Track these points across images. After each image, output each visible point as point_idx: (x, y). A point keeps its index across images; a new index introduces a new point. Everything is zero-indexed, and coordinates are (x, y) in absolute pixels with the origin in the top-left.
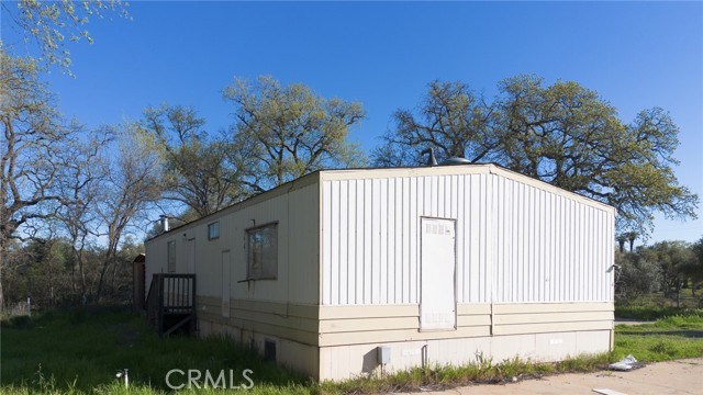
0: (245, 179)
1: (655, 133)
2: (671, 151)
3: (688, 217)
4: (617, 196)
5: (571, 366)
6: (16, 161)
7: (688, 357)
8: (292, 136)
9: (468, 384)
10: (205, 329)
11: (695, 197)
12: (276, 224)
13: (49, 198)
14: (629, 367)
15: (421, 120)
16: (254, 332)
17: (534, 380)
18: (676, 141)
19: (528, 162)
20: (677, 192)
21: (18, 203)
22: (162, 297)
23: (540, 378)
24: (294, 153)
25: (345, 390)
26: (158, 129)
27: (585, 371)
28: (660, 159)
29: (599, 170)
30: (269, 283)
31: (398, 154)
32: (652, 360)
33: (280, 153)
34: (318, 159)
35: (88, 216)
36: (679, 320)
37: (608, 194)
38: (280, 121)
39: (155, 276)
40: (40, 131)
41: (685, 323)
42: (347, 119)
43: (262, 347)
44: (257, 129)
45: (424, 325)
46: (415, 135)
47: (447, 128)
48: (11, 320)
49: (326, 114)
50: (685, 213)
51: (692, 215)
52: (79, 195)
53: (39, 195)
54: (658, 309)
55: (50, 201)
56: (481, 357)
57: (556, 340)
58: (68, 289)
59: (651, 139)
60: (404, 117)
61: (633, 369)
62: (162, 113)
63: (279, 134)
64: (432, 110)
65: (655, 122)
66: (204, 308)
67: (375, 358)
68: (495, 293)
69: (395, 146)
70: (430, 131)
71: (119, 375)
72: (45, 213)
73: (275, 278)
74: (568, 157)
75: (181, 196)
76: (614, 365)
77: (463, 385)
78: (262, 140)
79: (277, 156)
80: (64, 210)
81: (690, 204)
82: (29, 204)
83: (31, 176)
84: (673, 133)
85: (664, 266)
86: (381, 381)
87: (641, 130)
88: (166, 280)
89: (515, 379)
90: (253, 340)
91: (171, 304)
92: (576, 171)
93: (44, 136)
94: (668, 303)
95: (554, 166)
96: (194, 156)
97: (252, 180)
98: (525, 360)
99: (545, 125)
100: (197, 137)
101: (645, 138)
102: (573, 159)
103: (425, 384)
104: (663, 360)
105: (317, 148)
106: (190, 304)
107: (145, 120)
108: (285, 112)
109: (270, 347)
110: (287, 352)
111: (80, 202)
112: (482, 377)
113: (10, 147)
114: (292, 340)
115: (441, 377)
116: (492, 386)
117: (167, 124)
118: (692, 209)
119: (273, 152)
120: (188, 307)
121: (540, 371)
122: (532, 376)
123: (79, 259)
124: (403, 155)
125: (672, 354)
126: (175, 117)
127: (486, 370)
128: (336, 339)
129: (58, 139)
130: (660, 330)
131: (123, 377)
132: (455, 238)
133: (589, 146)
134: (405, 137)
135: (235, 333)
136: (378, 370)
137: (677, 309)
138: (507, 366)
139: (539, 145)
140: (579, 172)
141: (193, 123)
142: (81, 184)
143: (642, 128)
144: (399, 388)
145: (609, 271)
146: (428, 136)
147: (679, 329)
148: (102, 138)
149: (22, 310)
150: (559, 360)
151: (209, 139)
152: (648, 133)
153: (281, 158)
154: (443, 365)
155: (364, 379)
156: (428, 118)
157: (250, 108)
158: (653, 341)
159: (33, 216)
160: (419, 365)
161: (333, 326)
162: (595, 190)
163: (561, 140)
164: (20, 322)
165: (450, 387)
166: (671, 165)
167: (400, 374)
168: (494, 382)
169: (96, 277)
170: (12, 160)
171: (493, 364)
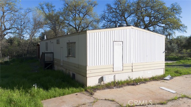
0: (66, 22)
1: (175, 9)
2: (180, 14)
3: (184, 32)
4: (166, 27)
5: (154, 79)
6: (5, 18)
7: (185, 75)
8: (78, 10)
9: (126, 86)
10: (56, 68)
11: (186, 27)
12: (75, 43)
13: (14, 28)
14: (169, 79)
15: (113, 6)
16: (69, 70)
17: (144, 84)
18: (181, 12)
19: (142, 18)
20: (181, 25)
21: (5, 29)
22: (44, 59)
23: (145, 83)
24: (79, 15)
25: (94, 89)
26: (42, 8)
27: (157, 80)
28: (177, 16)
29: (161, 20)
30: (73, 58)
31: (107, 16)
32: (175, 76)
33: (75, 15)
34: (85, 16)
35: (24, 33)
36: (182, 61)
37: (163, 27)
38: (75, 6)
39: (43, 53)
40: (11, 10)
41: (184, 62)
42: (93, 5)
43: (71, 75)
44: (69, 8)
45: (115, 70)
46: (112, 11)
47: (120, 8)
48: (4, 62)
49: (87, 4)
50: (184, 31)
51: (186, 32)
52: (22, 27)
53: (11, 27)
54: (177, 57)
55: (14, 29)
56: (129, 78)
57: (149, 72)
58: (18, 52)
59: (174, 11)
60: (108, 6)
61: (170, 79)
62: (44, 4)
63: (75, 10)
64: (116, 4)
65: (175, 6)
66: (56, 62)
67: (101, 79)
68: (133, 60)
69: (106, 14)
70: (116, 9)
71: (34, 85)
72: (13, 32)
73: (75, 57)
74: (153, 16)
75: (49, 26)
76: (165, 78)
77: (125, 86)
78: (70, 11)
79: (74, 16)
80: (18, 31)
81: (185, 29)
82: (8, 29)
83: (9, 21)
84: (180, 9)
85: (178, 45)
86: (103, 86)
87: (172, 9)
88: (46, 54)
89: (139, 84)
90: (69, 73)
91: (47, 61)
92: (154, 20)
93: (12, 11)
94: (180, 55)
95: (149, 19)
96: (52, 16)
97: (68, 22)
98: (141, 77)
99: (146, 8)
100: (53, 10)
101: (173, 11)
102: (154, 17)
103: (115, 86)
104: (178, 76)
105: (85, 14)
106: (52, 60)
107: (39, 6)
108: (77, 4)
109: (74, 75)
110: (78, 77)
111: (22, 29)
112: (130, 83)
113: (3, 14)
114: (80, 74)
115: (119, 84)
116: (132, 86)
117: (45, 7)
118: (185, 30)
119: (73, 15)
120: (52, 61)
121: (145, 81)
122: (143, 83)
123: (22, 44)
124: (108, 16)
125: (180, 74)
126: (47, 5)
127: (131, 81)
128: (91, 75)
129: (16, 12)
130: (177, 64)
131: (35, 86)
132: (123, 46)
133: (158, 13)
134: (109, 11)
135: (64, 70)
136: (102, 83)
137: (182, 57)
138: (137, 80)
139: (145, 13)
140: (155, 20)
141: (52, 7)
142: (22, 24)
143: (172, 8)
144: (108, 87)
145: (164, 52)
146: (115, 11)
147: (182, 64)
148: (27, 11)
149: (7, 59)
150: (150, 77)
151: (56, 11)
152: (174, 10)
153: (75, 16)
154: (120, 80)
155: (99, 85)
156: (115, 6)
157: (67, 3)
158: (176, 69)
159: (9, 33)
160: (113, 81)
161: (91, 71)
162: (160, 25)
163: (150, 12)
164: (6, 63)
165: (122, 87)
166: (180, 18)
167: (108, 83)
168: (133, 85)
169: (26, 49)
170: (4, 18)
171: (133, 79)
